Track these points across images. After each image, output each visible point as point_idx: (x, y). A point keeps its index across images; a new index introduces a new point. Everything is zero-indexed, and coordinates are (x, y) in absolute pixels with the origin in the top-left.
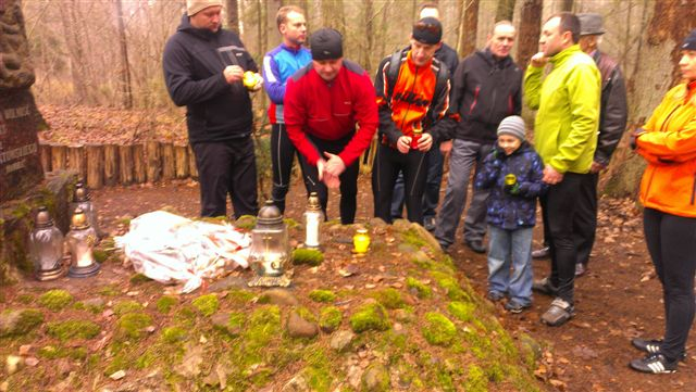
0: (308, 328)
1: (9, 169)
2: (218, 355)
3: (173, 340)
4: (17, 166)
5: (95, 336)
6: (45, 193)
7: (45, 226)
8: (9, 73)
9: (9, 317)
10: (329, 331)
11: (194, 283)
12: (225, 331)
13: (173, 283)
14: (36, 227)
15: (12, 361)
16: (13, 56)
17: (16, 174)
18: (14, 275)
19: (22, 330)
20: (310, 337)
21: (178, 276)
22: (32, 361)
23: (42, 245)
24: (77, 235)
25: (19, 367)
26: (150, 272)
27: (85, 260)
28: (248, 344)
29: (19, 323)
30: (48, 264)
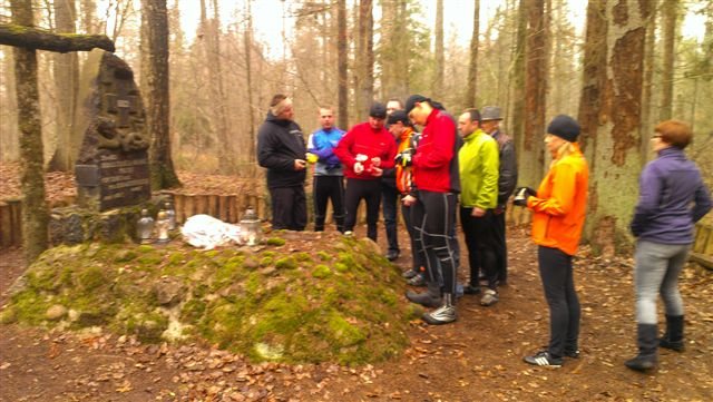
0: (254, 264)
1: (133, 190)
2: (210, 274)
3: (192, 266)
4: (137, 189)
5: (159, 263)
6: (151, 204)
7: (146, 216)
8: (136, 142)
9: (122, 253)
10: (263, 266)
11: (210, 246)
12: (216, 264)
13: (202, 247)
14: (142, 216)
15: (121, 270)
16: (139, 134)
17: (136, 192)
18: (129, 240)
19: (126, 260)
20: (253, 269)
21: (203, 244)
22: (130, 271)
23: (144, 226)
24: (161, 222)
25: (124, 272)
26: (192, 242)
27: (164, 236)
28: (225, 271)
29: (127, 256)
30: (145, 235)
